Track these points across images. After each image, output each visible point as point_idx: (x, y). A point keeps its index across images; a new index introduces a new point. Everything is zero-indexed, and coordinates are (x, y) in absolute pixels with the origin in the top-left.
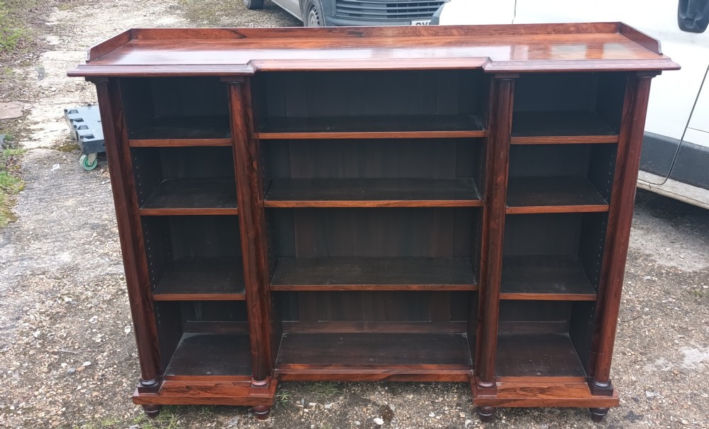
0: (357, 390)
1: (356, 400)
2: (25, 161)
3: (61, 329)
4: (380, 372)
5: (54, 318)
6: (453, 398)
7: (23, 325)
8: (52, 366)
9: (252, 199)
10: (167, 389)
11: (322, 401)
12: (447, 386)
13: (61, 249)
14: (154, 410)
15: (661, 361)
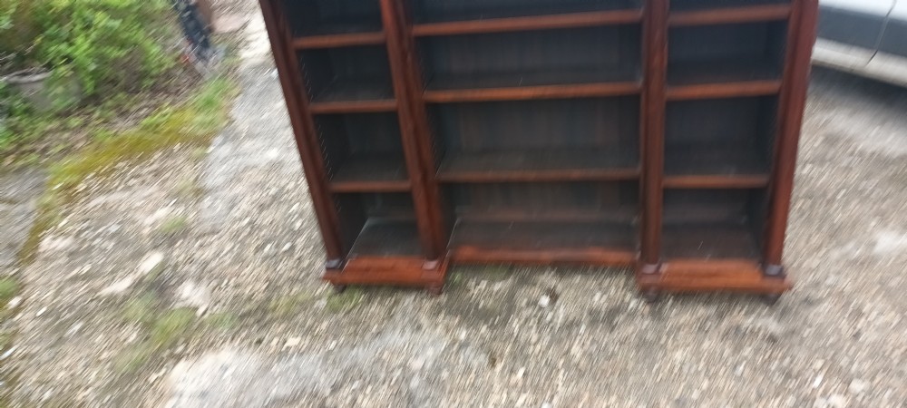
0: (526, 272)
1: (523, 282)
2: (243, 68)
3: (267, 217)
4: (547, 255)
5: (262, 207)
6: (621, 280)
7: (236, 213)
8: (259, 249)
9: (408, 93)
10: (351, 270)
11: (492, 282)
12: (615, 269)
13: (270, 146)
14: (341, 287)
15: (850, 246)
